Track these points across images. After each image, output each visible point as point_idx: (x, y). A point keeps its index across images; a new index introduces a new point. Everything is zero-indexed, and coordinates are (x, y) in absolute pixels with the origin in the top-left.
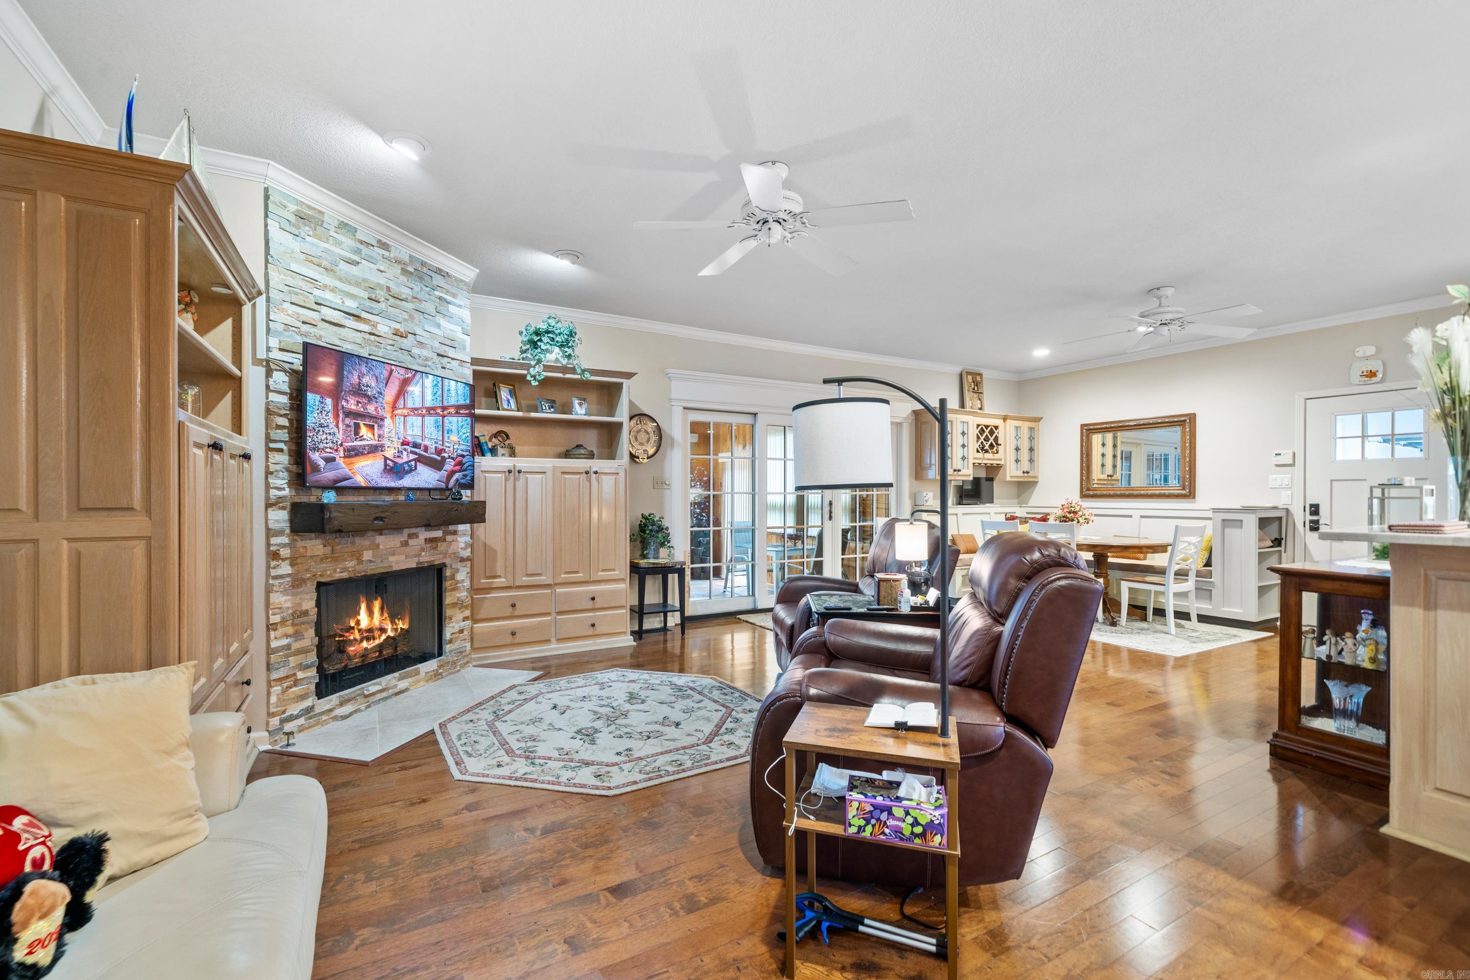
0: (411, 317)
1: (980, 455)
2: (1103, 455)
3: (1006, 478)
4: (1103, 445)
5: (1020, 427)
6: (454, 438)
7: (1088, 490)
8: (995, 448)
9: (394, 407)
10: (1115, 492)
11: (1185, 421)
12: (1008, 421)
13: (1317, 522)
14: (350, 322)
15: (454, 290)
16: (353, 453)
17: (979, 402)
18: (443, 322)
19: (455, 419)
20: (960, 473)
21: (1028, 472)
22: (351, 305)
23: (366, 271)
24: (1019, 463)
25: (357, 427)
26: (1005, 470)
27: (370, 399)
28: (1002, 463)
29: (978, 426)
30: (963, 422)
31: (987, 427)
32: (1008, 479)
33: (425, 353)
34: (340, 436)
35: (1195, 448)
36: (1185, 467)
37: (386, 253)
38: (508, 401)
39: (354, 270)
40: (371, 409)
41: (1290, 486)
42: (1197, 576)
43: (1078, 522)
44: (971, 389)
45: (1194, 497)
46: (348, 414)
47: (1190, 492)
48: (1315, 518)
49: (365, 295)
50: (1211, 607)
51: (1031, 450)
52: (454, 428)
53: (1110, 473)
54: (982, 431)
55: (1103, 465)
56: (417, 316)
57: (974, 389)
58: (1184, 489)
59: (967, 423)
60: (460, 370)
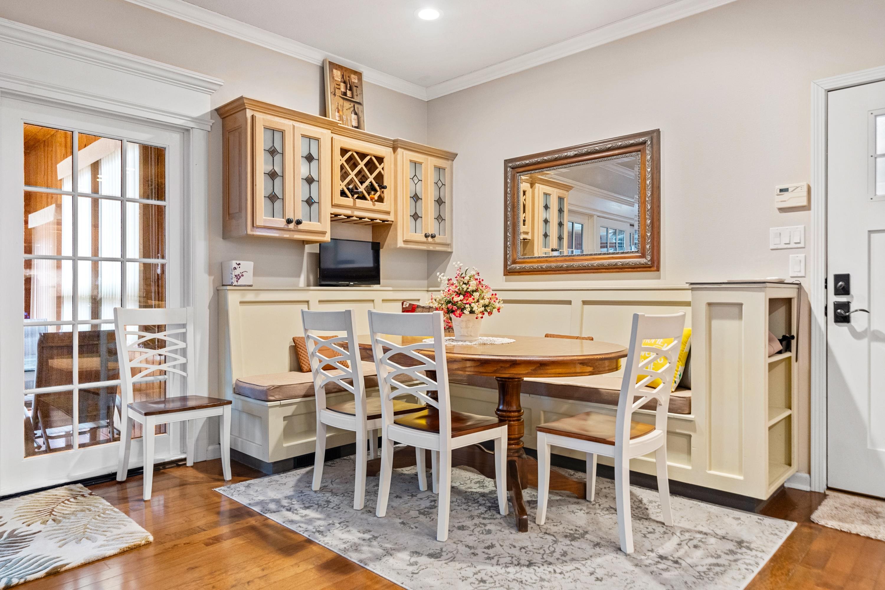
1: (349, 201)
2: (546, 221)
3: (396, 243)
4: (546, 207)
5: (421, 164)
7: (514, 262)
8: (378, 194)
10: (549, 264)
11: (644, 143)
12: (399, 150)
13: (846, 306)
17: (354, 116)
20: (300, 227)
21: (433, 237)
24: (419, 220)
26: (396, 229)
28: (390, 218)
29: (344, 151)
30: (310, 138)
31: (363, 156)
32: (400, 244)
35: (659, 187)
36: (645, 219)
41: (802, 245)
42: (670, 411)
43: (472, 312)
44: (338, 93)
45: (658, 270)
47: (652, 260)
48: (843, 299)
50: (689, 467)
51: (440, 202)
53: (555, 247)
54: (352, 162)
55: (546, 235)
57: (345, 94)
58: (643, 256)
59: (318, 140)
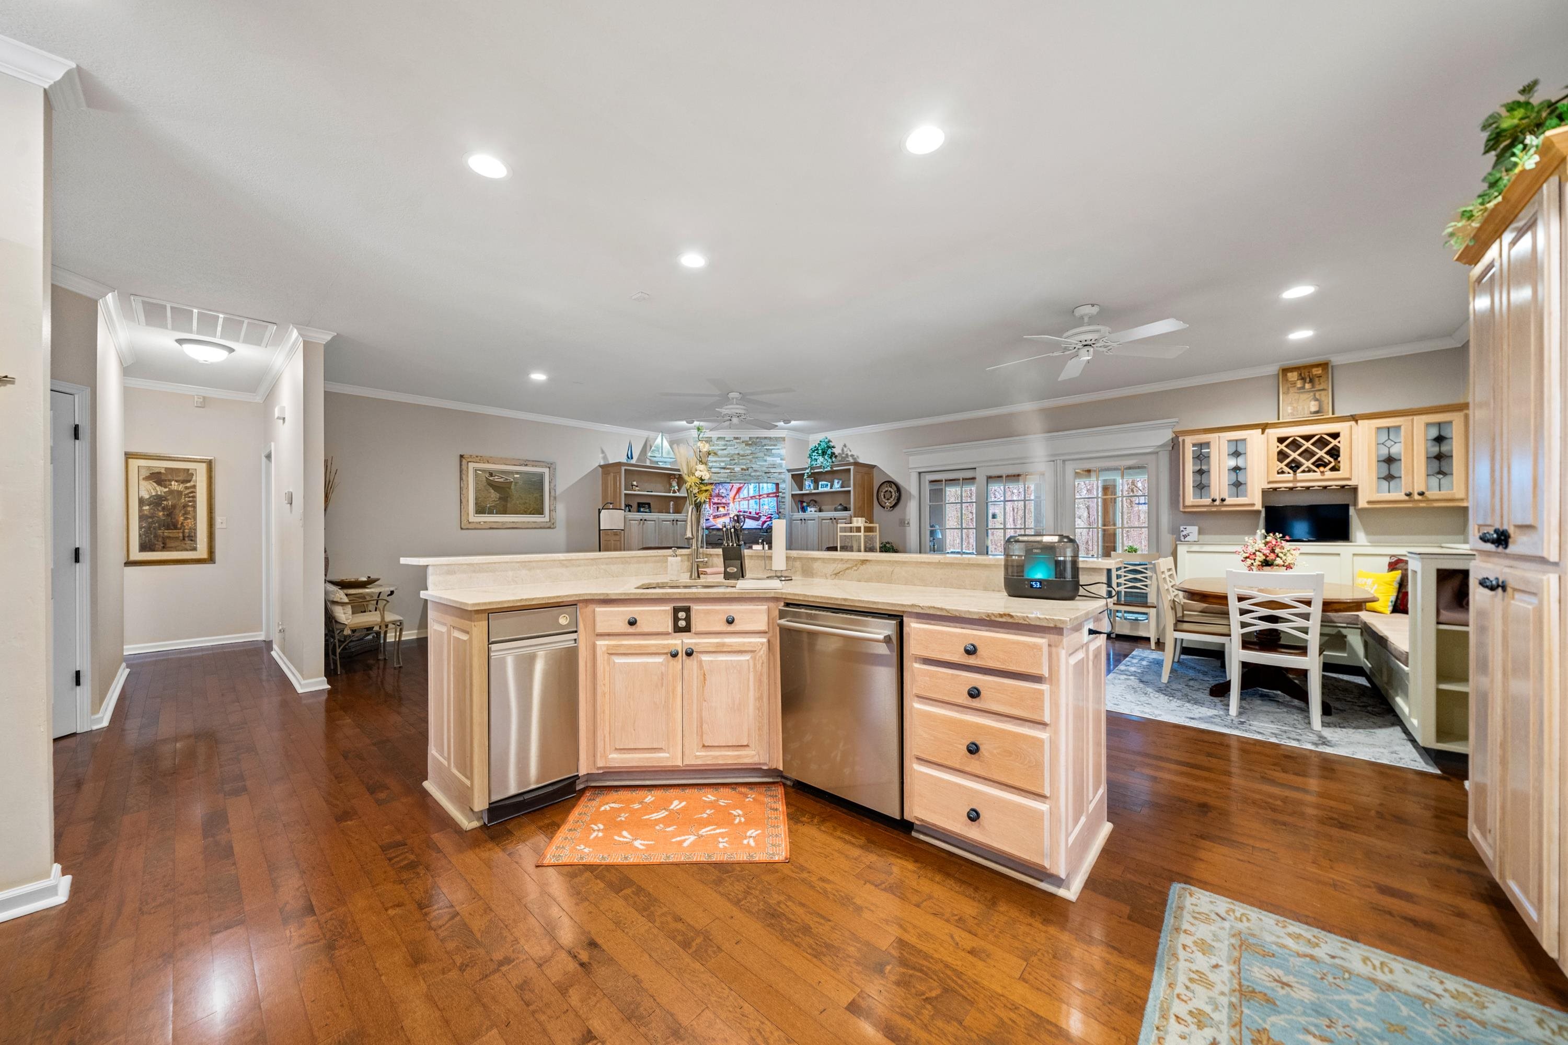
0: (751, 461)
1: (1287, 477)
3: (1358, 504)
5: (1398, 427)
6: (766, 507)
8: (1332, 465)
9: (734, 499)
12: (1364, 421)
14: (723, 471)
15: (775, 443)
16: (716, 517)
17: (1313, 403)
18: (768, 458)
19: (766, 499)
20: (1226, 503)
21: (1422, 494)
22: (723, 464)
23: (731, 450)
24: (1395, 481)
25: (718, 508)
26: (1359, 492)
27: (723, 497)
28: (1352, 483)
29: (1282, 440)
30: (1237, 441)
31: (1307, 438)
33: (758, 474)
34: (711, 512)
37: (738, 441)
38: (810, 486)
39: (725, 452)
40: (724, 501)
44: (1293, 390)
46: (714, 504)
49: (729, 459)
51: (1440, 457)
52: (766, 503)
54: (1294, 446)
56: (754, 460)
57: (1303, 388)
59: (1245, 440)
60: (780, 476)
